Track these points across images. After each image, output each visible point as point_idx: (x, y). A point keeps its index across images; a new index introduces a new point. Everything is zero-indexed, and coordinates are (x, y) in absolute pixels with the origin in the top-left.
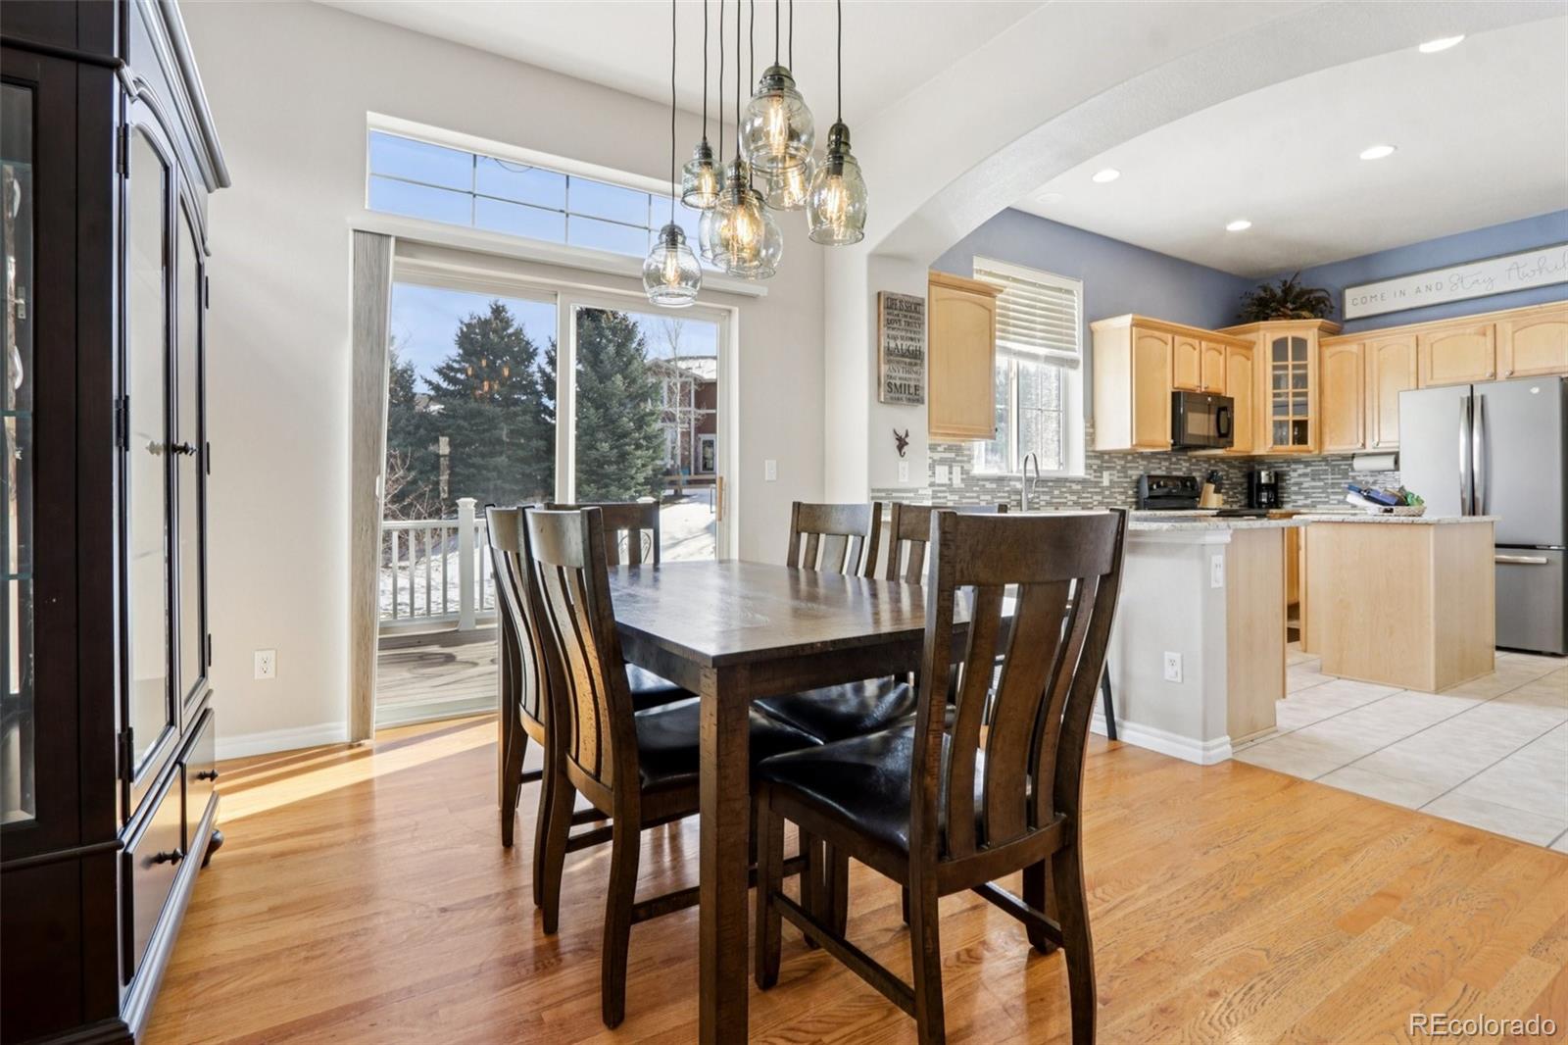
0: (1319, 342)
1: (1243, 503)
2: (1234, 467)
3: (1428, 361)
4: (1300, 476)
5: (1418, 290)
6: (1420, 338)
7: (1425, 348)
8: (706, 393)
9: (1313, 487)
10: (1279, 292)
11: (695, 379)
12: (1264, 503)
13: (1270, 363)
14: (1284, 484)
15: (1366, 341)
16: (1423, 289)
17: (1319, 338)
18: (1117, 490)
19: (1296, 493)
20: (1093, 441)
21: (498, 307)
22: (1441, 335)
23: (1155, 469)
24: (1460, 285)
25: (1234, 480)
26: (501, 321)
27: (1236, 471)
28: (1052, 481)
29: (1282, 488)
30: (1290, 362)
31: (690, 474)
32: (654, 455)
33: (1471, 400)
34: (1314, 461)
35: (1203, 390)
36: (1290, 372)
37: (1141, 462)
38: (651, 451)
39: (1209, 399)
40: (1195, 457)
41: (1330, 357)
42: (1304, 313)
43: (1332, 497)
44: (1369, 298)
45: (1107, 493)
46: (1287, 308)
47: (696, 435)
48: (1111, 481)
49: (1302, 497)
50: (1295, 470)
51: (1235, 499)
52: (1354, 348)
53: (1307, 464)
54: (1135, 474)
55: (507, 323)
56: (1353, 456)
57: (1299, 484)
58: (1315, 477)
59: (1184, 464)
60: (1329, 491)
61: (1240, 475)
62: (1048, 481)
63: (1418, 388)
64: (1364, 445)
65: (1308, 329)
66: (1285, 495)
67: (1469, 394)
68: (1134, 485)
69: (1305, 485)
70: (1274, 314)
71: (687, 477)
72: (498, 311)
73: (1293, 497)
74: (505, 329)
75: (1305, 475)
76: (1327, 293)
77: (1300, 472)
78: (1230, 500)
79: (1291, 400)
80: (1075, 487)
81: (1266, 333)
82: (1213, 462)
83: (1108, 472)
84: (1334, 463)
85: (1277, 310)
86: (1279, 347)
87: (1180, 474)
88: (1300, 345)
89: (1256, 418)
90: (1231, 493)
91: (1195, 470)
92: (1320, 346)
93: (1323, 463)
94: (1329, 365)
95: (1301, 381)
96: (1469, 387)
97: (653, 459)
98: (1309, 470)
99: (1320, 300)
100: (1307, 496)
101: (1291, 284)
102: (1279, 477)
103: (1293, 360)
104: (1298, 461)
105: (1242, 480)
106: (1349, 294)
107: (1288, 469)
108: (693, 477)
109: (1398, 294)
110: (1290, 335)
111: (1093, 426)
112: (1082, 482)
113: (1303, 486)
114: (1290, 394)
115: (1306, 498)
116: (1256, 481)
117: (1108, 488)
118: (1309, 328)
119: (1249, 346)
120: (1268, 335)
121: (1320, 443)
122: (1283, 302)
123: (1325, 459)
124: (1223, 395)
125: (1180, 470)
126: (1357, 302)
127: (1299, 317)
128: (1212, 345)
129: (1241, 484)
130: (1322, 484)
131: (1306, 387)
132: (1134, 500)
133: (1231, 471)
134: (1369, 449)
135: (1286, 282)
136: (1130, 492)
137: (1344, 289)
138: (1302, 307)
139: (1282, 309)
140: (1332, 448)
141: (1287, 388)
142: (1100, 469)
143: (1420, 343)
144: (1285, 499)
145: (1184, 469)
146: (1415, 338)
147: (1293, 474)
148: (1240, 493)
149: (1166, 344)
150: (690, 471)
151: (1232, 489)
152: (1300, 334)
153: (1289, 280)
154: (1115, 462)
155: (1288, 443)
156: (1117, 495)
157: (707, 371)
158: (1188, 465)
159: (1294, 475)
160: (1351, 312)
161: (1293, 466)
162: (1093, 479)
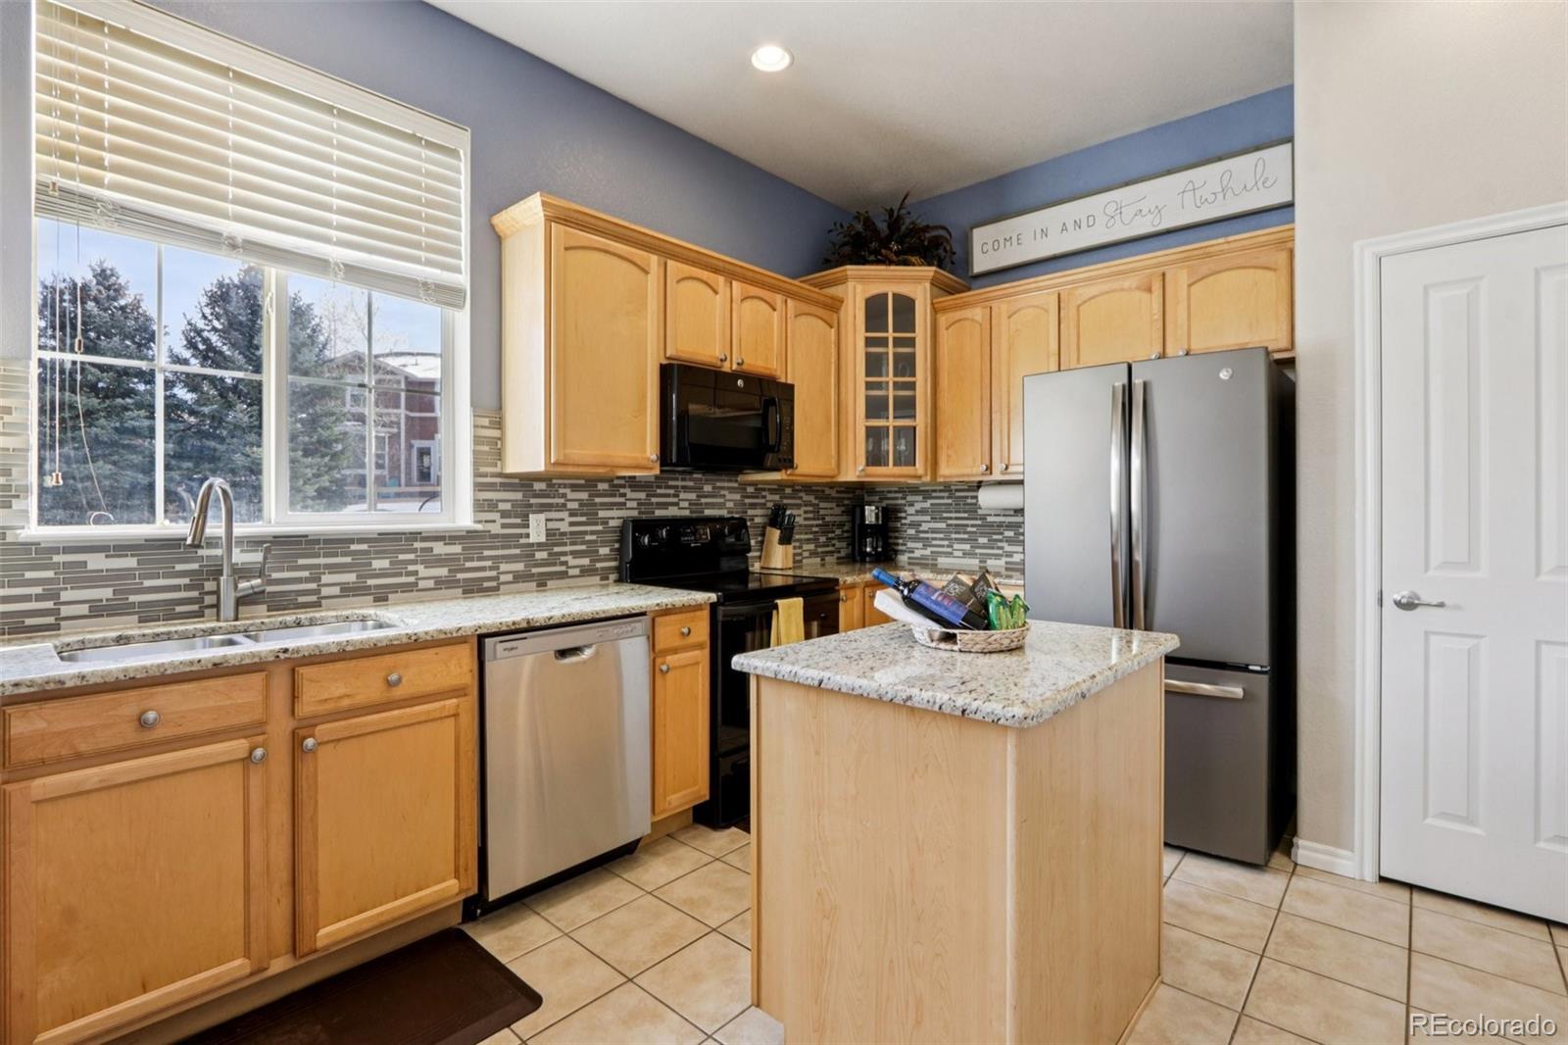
0: (932, 304)
1: (843, 553)
2: (827, 498)
3: (1073, 331)
4: (918, 512)
5: (1064, 228)
6: (1062, 296)
7: (1069, 313)
8: (421, 394)
9: (934, 531)
10: (882, 226)
11: (406, 378)
12: (869, 554)
13: (862, 334)
14: (899, 525)
15: (994, 304)
16: (1070, 226)
17: (933, 297)
18: (568, 548)
19: (915, 539)
20: (499, 455)
21: (103, 271)
22: (1093, 290)
23: (665, 506)
24: (1117, 217)
25: (827, 519)
26: (108, 288)
27: (834, 505)
28: (361, 541)
29: (896, 530)
30: (891, 334)
31: (400, 485)
32: (333, 464)
33: (1129, 389)
34: (935, 491)
35: (735, 367)
36: (891, 350)
37: (630, 494)
38: (327, 459)
39: (740, 383)
40: (754, 484)
41: (947, 329)
42: (913, 259)
43: (956, 546)
44: (1002, 241)
45: (541, 555)
46: (891, 249)
47: (407, 440)
48: (550, 533)
49: (920, 545)
50: (912, 504)
51: (830, 549)
52: (977, 313)
53: (927, 495)
54: (614, 517)
55: (118, 291)
56: (979, 485)
57: (916, 525)
58: (936, 514)
59: (729, 496)
60: (954, 536)
61: (838, 511)
62: (352, 541)
63: (1059, 370)
64: (989, 468)
65: (914, 282)
66: (900, 541)
67: (1125, 381)
68: (615, 536)
69: (924, 527)
70: (872, 258)
71: (396, 489)
72: (103, 276)
73: (910, 545)
74: (115, 299)
75: (922, 512)
76: (950, 235)
77: (918, 506)
78: (820, 550)
79: (891, 394)
80: (439, 548)
81: (860, 284)
82: (788, 491)
83: (542, 517)
84: (958, 494)
85: (876, 252)
86: (875, 310)
87: (724, 513)
88: (905, 306)
89: (843, 421)
90: (823, 539)
91: (753, 506)
92: (936, 310)
93: (946, 494)
94: (946, 338)
95: (906, 365)
96: (1125, 366)
97: (331, 469)
98: (927, 504)
99: (937, 242)
100: (927, 543)
101: (898, 216)
102: (890, 514)
103: (894, 331)
104: (915, 490)
105: (844, 518)
106: (979, 236)
107: (903, 502)
108: (404, 489)
109: (1038, 236)
110: (890, 289)
111: (499, 424)
112: (467, 537)
113: (921, 529)
114: (891, 385)
115: (925, 547)
116: (858, 522)
117: (540, 546)
118: (918, 280)
119: (834, 306)
120: (859, 287)
121: (934, 463)
122: (885, 243)
123: (947, 488)
124: (783, 380)
125: (721, 506)
126: (989, 248)
127: (906, 263)
128: (805, 308)
129: (841, 525)
130: (943, 525)
131: (914, 375)
132: (613, 564)
133: (822, 505)
134: (997, 476)
135: (892, 210)
136: (604, 551)
137: (972, 228)
138: (912, 251)
139: (883, 251)
140: (948, 471)
141: (887, 376)
142: (523, 512)
143: (1062, 305)
144: (900, 548)
145: (730, 505)
146: (1057, 295)
147: (911, 510)
148: (840, 538)
149: (646, 272)
150: (400, 481)
151: (824, 533)
152: (905, 289)
153: (896, 207)
154: (564, 496)
155: (886, 464)
156: (569, 558)
157: (425, 369)
158: (737, 497)
159: (913, 511)
160: (981, 263)
161: (909, 498)
162: (495, 529)
